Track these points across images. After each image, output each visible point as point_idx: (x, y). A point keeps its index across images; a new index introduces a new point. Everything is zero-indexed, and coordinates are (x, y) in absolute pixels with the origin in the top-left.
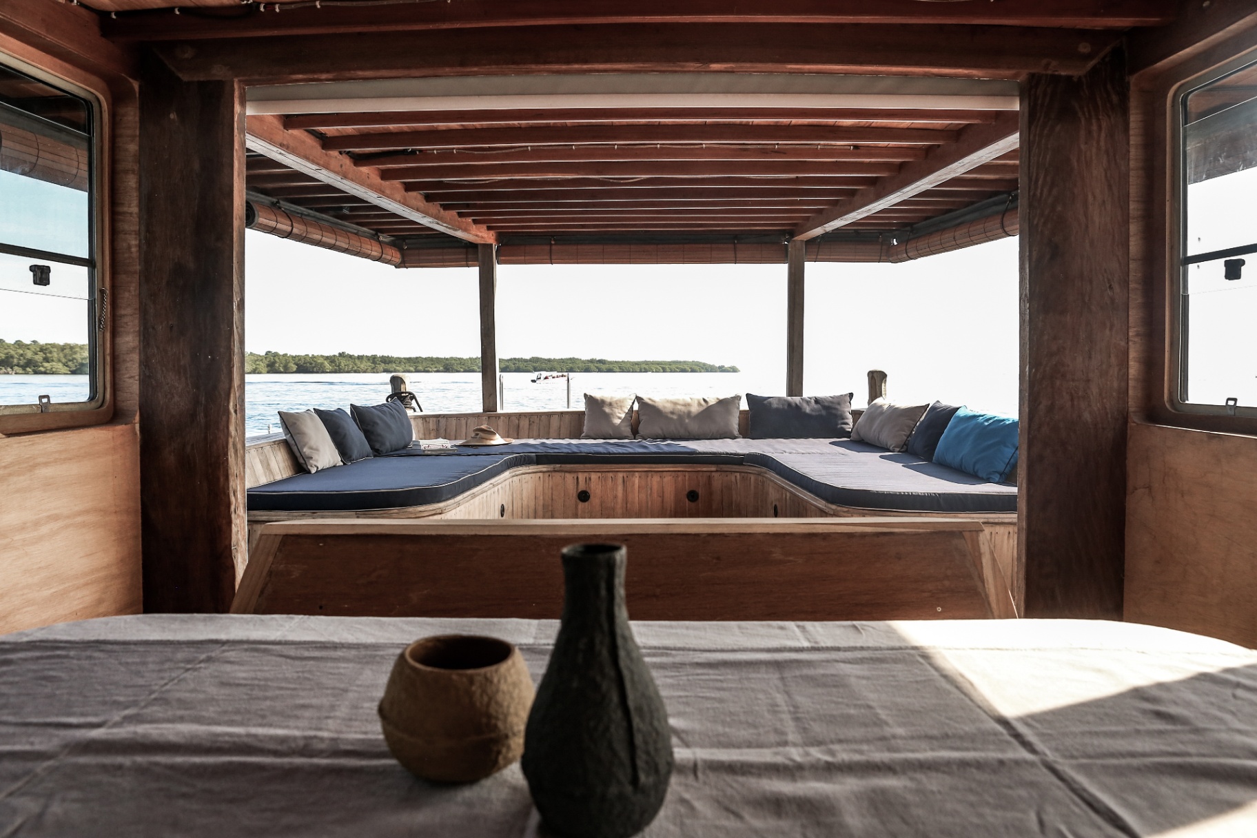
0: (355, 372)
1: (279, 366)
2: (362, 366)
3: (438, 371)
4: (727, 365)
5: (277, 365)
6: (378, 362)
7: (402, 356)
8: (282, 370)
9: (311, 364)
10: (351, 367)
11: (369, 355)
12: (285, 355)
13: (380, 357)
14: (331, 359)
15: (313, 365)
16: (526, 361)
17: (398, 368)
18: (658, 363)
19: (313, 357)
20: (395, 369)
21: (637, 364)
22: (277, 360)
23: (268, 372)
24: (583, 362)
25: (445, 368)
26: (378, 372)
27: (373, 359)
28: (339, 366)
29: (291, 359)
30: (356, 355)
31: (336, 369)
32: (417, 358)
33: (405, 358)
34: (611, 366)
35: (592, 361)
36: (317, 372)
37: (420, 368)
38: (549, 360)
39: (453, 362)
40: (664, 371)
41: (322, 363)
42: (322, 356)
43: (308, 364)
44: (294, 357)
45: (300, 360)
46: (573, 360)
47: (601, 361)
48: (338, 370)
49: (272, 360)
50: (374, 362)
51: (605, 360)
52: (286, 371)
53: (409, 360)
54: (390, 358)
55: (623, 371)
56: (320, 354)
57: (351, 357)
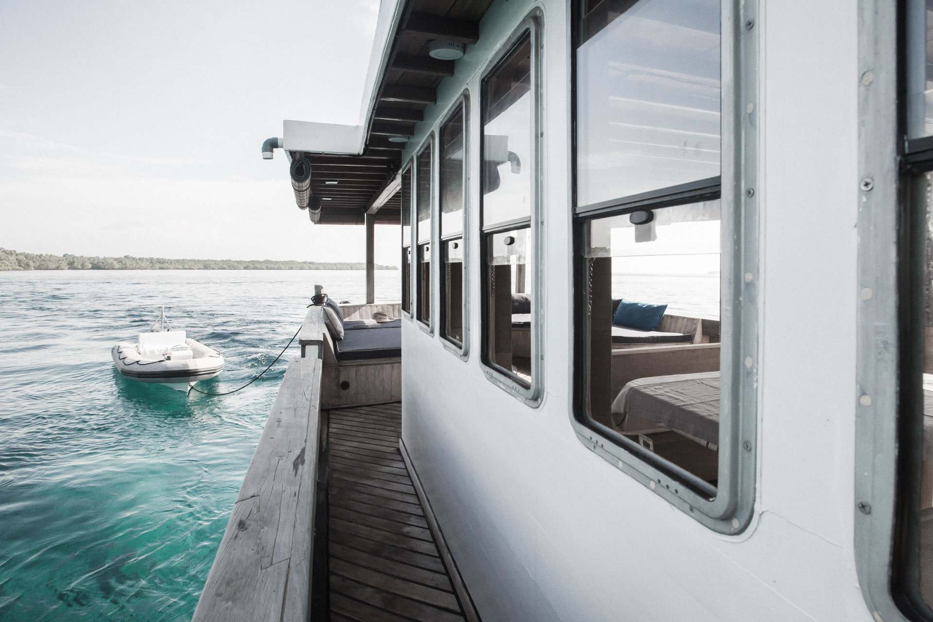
0: (138, 269)
1: (77, 264)
2: (143, 265)
3: (199, 269)
4: (391, 266)
5: (76, 264)
6: (154, 263)
7: (173, 258)
8: (80, 267)
9: (103, 263)
10: (134, 265)
11: (148, 257)
12: (82, 257)
13: (156, 259)
14: (119, 260)
15: (105, 264)
16: (261, 262)
17: (170, 266)
18: (348, 264)
19: (105, 258)
20: (168, 267)
21: (335, 264)
22: (76, 260)
23: (69, 269)
24: (299, 263)
25: (205, 267)
26: (155, 269)
27: (151, 260)
28: (125, 265)
29: (87, 260)
30: (138, 257)
31: (123, 267)
32: (183, 260)
33: (175, 260)
34: (318, 266)
35: (305, 263)
36: (108, 269)
37: (186, 266)
38: (277, 262)
39: (210, 262)
40: (352, 269)
41: (112, 263)
42: (112, 258)
43: (101, 264)
44: (89, 259)
45: (94, 260)
46: (292, 262)
47: (310, 263)
48: (124, 268)
49: (72, 260)
50: (151, 262)
51: (314, 262)
52: (83, 268)
53: (178, 261)
54: (164, 260)
55: (325, 269)
56: (110, 256)
57: (134, 258)
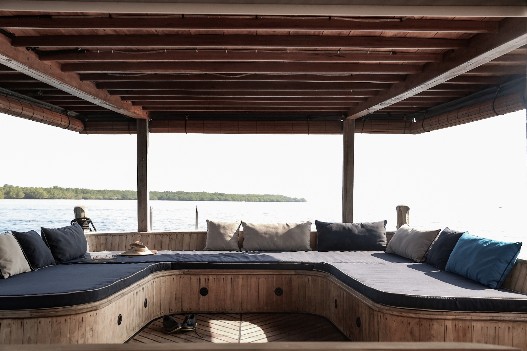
0: (64, 198)
1: (13, 194)
2: (68, 195)
3: (118, 199)
4: (299, 197)
5: (11, 193)
6: (79, 193)
7: (95, 189)
8: (15, 197)
9: (34, 193)
10: (61, 195)
11: (74, 188)
12: (17, 187)
13: (80, 189)
14: (48, 190)
15: (36, 194)
16: (174, 193)
17: (92, 197)
18: (256, 196)
19: (36, 188)
20: (90, 197)
21: (243, 196)
22: (11, 190)
23: (5, 198)
24: (210, 194)
25: (122, 197)
26: (79, 199)
27: (76, 191)
28: (53, 194)
29: (21, 190)
30: (65, 188)
31: (51, 197)
32: (104, 190)
33: (97, 191)
34: (227, 197)
35: (215, 194)
36: (38, 198)
37: (106, 197)
38: (189, 193)
39: (128, 193)
40: (260, 201)
41: (42, 193)
42: (42, 188)
43: (33, 194)
44: (23, 189)
45: (27, 190)
46: (203, 193)
47: (220, 194)
48: (52, 197)
49: (8, 190)
50: (76, 193)
51: (223, 194)
52: (17, 197)
53: (99, 191)
54: (87, 190)
55: (234, 201)
56: (41, 187)
57: (61, 189)
